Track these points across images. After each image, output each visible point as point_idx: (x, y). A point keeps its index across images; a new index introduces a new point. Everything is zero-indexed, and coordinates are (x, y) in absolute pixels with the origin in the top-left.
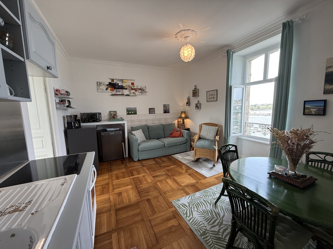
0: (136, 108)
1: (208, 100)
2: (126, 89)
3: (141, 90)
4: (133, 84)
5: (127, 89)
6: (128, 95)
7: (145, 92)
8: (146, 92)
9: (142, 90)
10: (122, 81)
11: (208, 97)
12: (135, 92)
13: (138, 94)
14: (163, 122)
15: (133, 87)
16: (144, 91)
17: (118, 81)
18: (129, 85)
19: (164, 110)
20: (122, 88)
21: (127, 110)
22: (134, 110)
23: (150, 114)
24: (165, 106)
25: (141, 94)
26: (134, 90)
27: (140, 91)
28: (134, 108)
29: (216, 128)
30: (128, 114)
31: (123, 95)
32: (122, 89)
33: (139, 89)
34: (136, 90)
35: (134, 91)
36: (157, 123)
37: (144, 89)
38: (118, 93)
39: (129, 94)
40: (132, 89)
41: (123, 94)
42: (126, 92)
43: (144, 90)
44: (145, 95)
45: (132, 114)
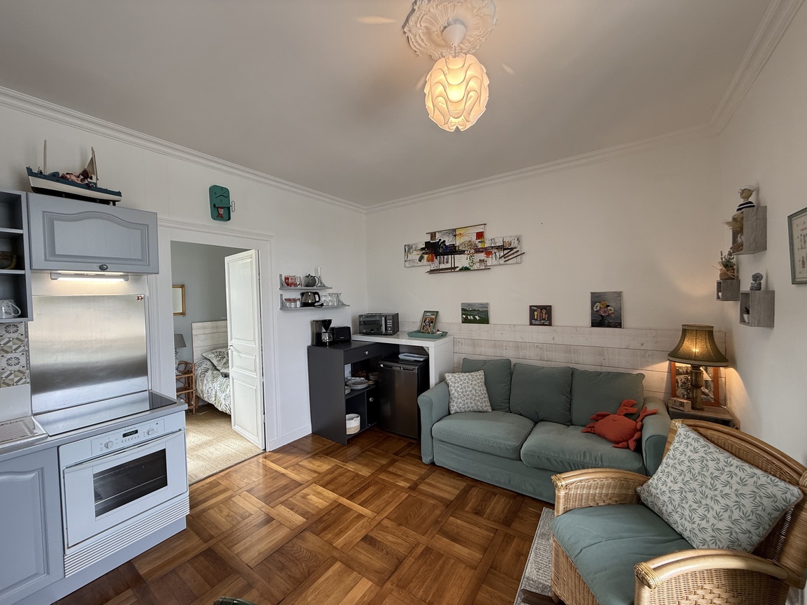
0: (486, 306)
1: (798, 275)
2: (462, 252)
3: (505, 249)
4: (480, 235)
5: (464, 251)
6: (466, 269)
7: (515, 255)
8: (519, 253)
9: (508, 249)
10: (453, 232)
11: (796, 251)
12: (486, 259)
13: (495, 262)
14: (586, 362)
15: (480, 246)
16: (515, 250)
17: (445, 234)
18: (470, 241)
19: (594, 314)
20: (453, 250)
21: (462, 309)
22: (482, 312)
23: (531, 324)
24: (596, 298)
25: (502, 261)
26: (482, 252)
27: (502, 254)
28: (481, 304)
29: (771, 490)
30: (465, 321)
31: (453, 269)
32: (451, 255)
33: (498, 248)
34: (488, 251)
35: (482, 256)
36: (559, 360)
37: (512, 246)
38: (443, 266)
39: (468, 266)
40: (478, 251)
41: (455, 268)
42: (461, 261)
43: (512, 249)
44: (517, 263)
45: (475, 321)
